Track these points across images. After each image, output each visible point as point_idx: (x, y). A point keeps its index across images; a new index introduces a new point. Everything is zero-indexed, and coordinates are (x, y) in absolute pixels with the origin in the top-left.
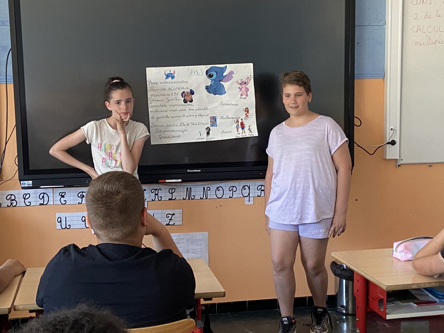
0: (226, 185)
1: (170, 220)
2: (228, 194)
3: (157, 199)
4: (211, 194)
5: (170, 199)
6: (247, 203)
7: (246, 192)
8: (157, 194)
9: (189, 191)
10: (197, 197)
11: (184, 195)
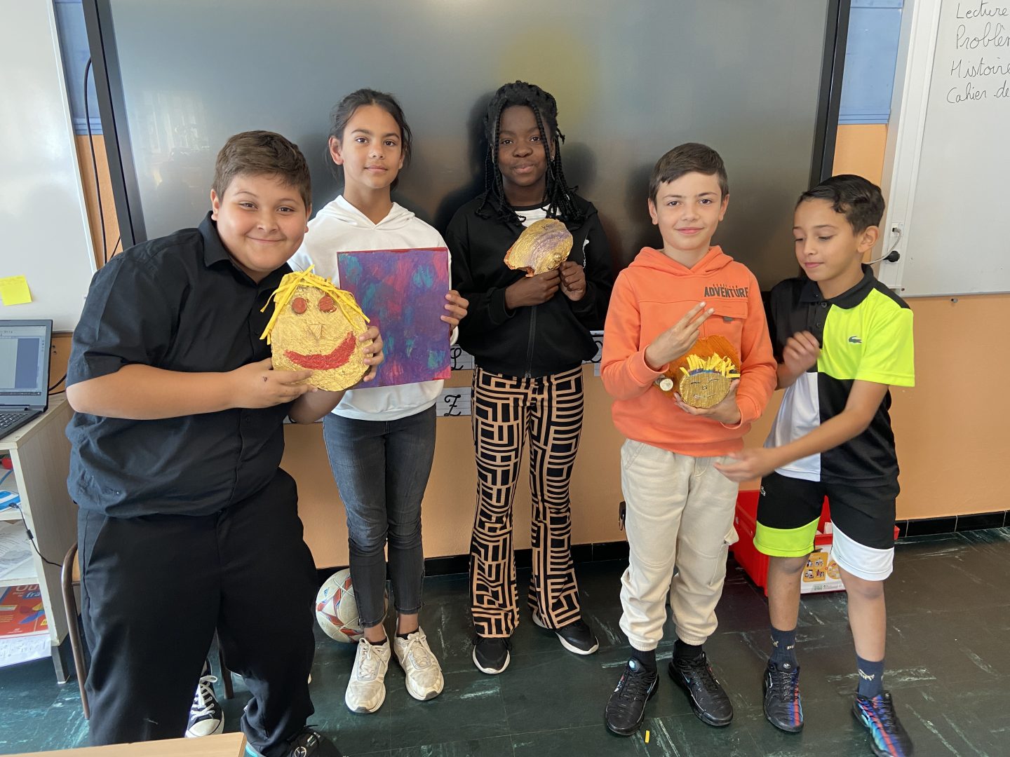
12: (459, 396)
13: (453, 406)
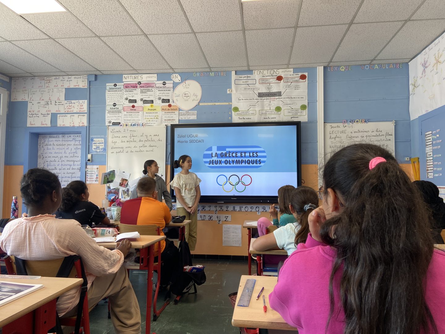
0: (249, 206)
1: (227, 219)
2: (250, 210)
3: (221, 210)
4: (243, 209)
5: (227, 210)
6: (258, 214)
7: (257, 209)
8: (222, 208)
9: (234, 208)
10: (237, 210)
11: (232, 209)
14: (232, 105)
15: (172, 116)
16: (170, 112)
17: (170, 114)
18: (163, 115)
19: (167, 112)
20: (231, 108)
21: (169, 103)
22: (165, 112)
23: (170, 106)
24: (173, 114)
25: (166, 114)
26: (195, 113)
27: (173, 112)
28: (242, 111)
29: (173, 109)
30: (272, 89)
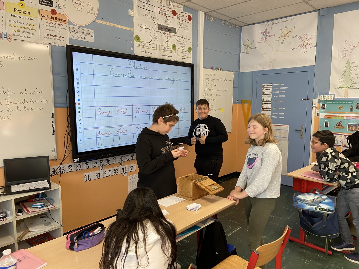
5: (132, 160)
8: (127, 158)
12: (133, 166)
13: (132, 169)
14: (133, 31)
15: (58, 30)
16: (55, 22)
17: (55, 26)
18: (44, 25)
19: (50, 21)
20: (132, 36)
21: (51, 8)
22: (47, 21)
23: (54, 12)
24: (60, 27)
25: (49, 25)
26: (92, 33)
27: (60, 23)
28: (144, 43)
29: (59, 20)
30: (168, 23)
